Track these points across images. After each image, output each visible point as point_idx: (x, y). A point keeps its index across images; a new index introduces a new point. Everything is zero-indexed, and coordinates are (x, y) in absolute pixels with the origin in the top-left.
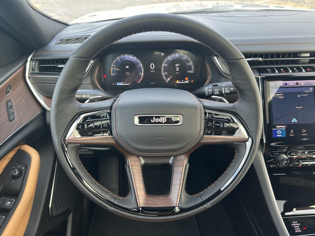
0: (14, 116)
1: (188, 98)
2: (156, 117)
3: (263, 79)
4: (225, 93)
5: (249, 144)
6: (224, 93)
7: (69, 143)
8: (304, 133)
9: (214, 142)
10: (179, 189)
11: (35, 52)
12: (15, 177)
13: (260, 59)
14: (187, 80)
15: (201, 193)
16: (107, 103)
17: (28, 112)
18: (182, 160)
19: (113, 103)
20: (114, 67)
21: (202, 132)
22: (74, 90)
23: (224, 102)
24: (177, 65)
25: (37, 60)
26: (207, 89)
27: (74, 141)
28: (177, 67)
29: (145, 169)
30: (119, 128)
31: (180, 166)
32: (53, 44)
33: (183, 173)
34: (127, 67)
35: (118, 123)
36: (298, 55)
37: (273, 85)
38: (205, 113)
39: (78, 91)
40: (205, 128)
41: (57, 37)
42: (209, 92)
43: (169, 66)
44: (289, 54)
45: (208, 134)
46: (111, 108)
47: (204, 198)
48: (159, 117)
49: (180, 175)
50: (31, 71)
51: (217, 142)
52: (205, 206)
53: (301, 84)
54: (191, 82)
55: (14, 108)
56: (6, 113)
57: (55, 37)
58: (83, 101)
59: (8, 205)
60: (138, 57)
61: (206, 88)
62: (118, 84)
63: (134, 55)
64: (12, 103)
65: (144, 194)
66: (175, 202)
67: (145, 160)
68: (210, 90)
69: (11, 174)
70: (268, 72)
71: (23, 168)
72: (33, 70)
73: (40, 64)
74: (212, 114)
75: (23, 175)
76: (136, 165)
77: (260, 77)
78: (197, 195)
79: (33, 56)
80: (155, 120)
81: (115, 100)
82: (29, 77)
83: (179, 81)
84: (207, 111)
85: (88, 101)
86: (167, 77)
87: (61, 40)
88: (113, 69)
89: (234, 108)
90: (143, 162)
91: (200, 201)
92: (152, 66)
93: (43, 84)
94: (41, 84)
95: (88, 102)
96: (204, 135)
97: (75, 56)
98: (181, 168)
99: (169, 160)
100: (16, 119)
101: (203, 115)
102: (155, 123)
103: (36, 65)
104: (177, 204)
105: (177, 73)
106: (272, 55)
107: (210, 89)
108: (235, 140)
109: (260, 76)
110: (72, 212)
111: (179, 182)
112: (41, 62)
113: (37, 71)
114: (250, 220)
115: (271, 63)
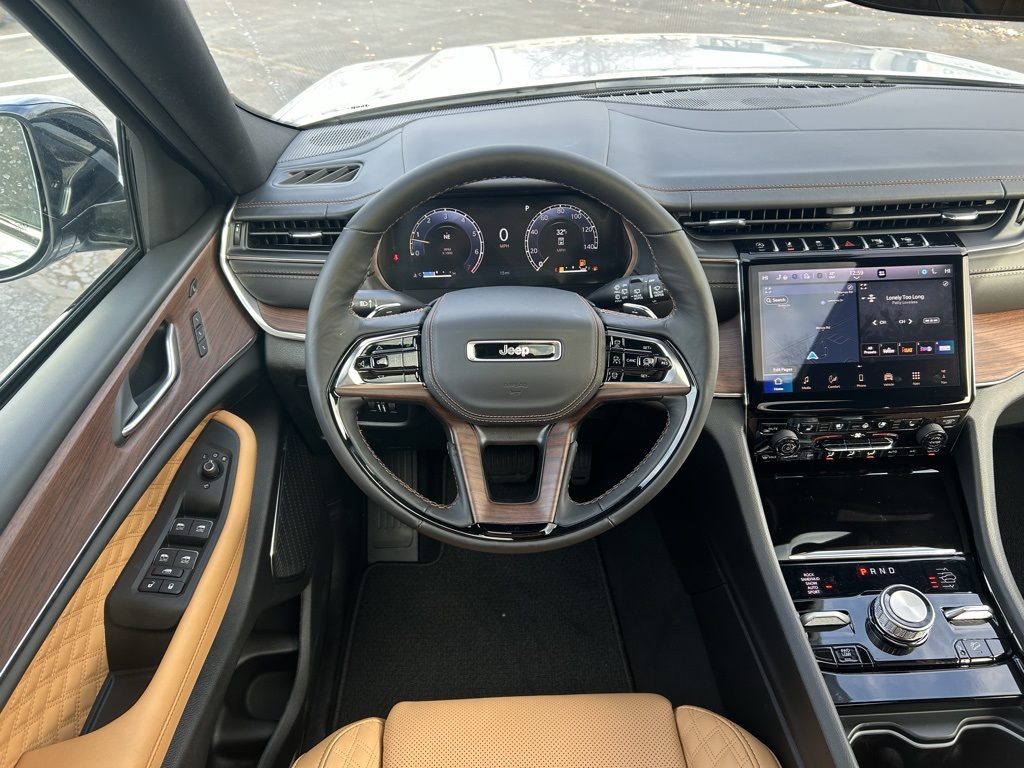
0: (206, 347)
1: (575, 308)
2: (510, 345)
3: (745, 266)
4: (654, 298)
5: (691, 398)
6: (652, 297)
7: (342, 395)
8: (834, 383)
9: (624, 396)
10: (556, 490)
11: (238, 203)
12: (207, 477)
13: (741, 222)
14: (583, 267)
15: (601, 497)
16: (413, 317)
17: (229, 338)
18: (563, 433)
19: (424, 318)
20: (416, 237)
21: (600, 376)
22: (351, 293)
23: (648, 315)
24: (560, 232)
25: (244, 222)
26: (619, 289)
27: (351, 392)
28: (560, 236)
29: (489, 452)
30: (437, 366)
31: (559, 445)
32: (276, 184)
33: (565, 460)
34: (447, 237)
35: (436, 357)
36: (829, 212)
37: (766, 278)
38: (608, 339)
39: (359, 292)
40: (606, 368)
41: (283, 165)
42: (621, 296)
43: (541, 233)
44: (809, 211)
45: (612, 380)
46: (421, 327)
47: (605, 507)
48: (515, 346)
49: (558, 464)
50: (232, 247)
51: (631, 396)
52: (606, 520)
53: (828, 275)
54: (591, 270)
55: (205, 329)
56: (192, 339)
57: (279, 165)
58: (364, 313)
59: (202, 531)
60: (471, 214)
61: (617, 287)
62: (427, 275)
63: (462, 208)
64: (200, 319)
65: (485, 499)
66: (548, 513)
67: (487, 436)
68: (624, 292)
69: (199, 470)
70: (756, 250)
71: (224, 459)
72: (236, 243)
73: (251, 230)
74: (620, 339)
75: (227, 472)
76: (470, 444)
77: (738, 262)
78: (592, 502)
79: (236, 212)
80: (507, 350)
81: (427, 313)
82: (227, 260)
83: (565, 269)
84: (612, 333)
85: (373, 313)
86: (537, 259)
87: (293, 173)
88: (415, 242)
89: (663, 327)
90: (484, 440)
91: (597, 511)
92: (504, 235)
93: (258, 275)
94: (254, 275)
95: (374, 316)
96: (604, 381)
97: (356, 227)
98: (561, 449)
99: (537, 436)
100: (209, 351)
101: (603, 342)
102: (508, 356)
103: (242, 232)
104: (550, 518)
105: (560, 250)
106: (771, 212)
107: (625, 288)
108: (665, 391)
109: (739, 258)
110: (311, 581)
111: (556, 476)
112: (255, 225)
113: (244, 246)
114: (726, 587)
115: (769, 228)
